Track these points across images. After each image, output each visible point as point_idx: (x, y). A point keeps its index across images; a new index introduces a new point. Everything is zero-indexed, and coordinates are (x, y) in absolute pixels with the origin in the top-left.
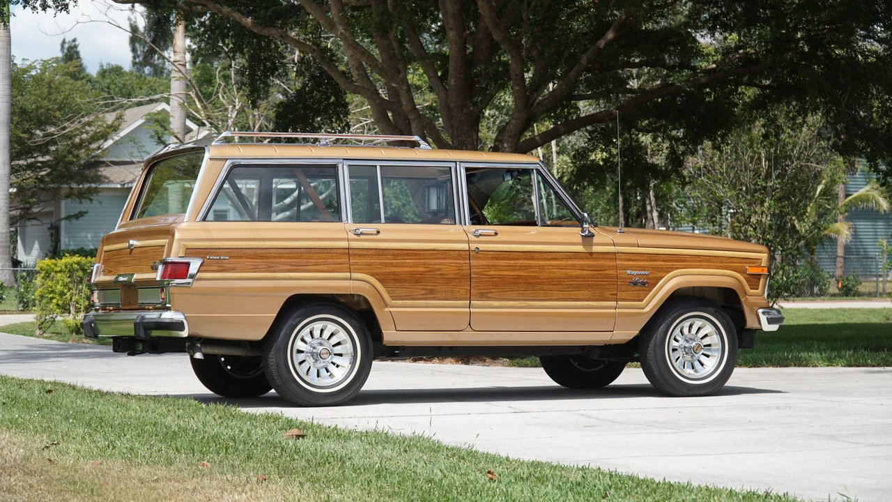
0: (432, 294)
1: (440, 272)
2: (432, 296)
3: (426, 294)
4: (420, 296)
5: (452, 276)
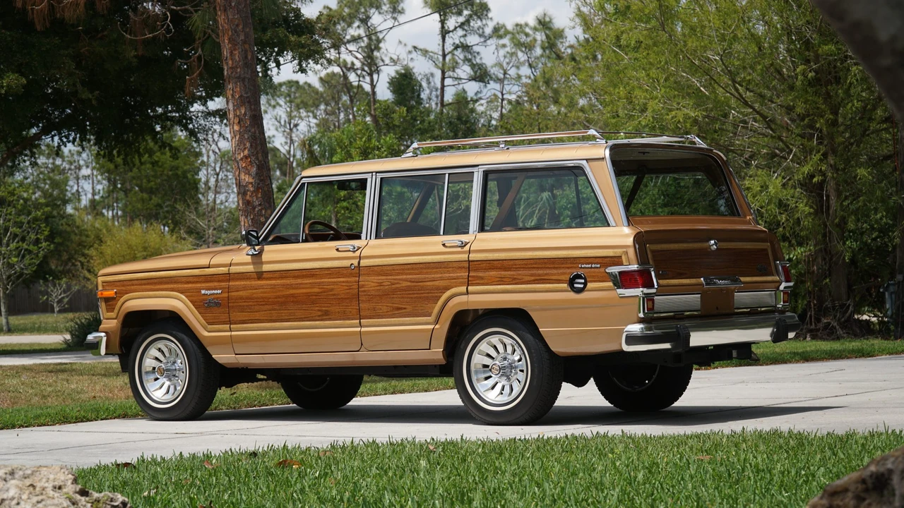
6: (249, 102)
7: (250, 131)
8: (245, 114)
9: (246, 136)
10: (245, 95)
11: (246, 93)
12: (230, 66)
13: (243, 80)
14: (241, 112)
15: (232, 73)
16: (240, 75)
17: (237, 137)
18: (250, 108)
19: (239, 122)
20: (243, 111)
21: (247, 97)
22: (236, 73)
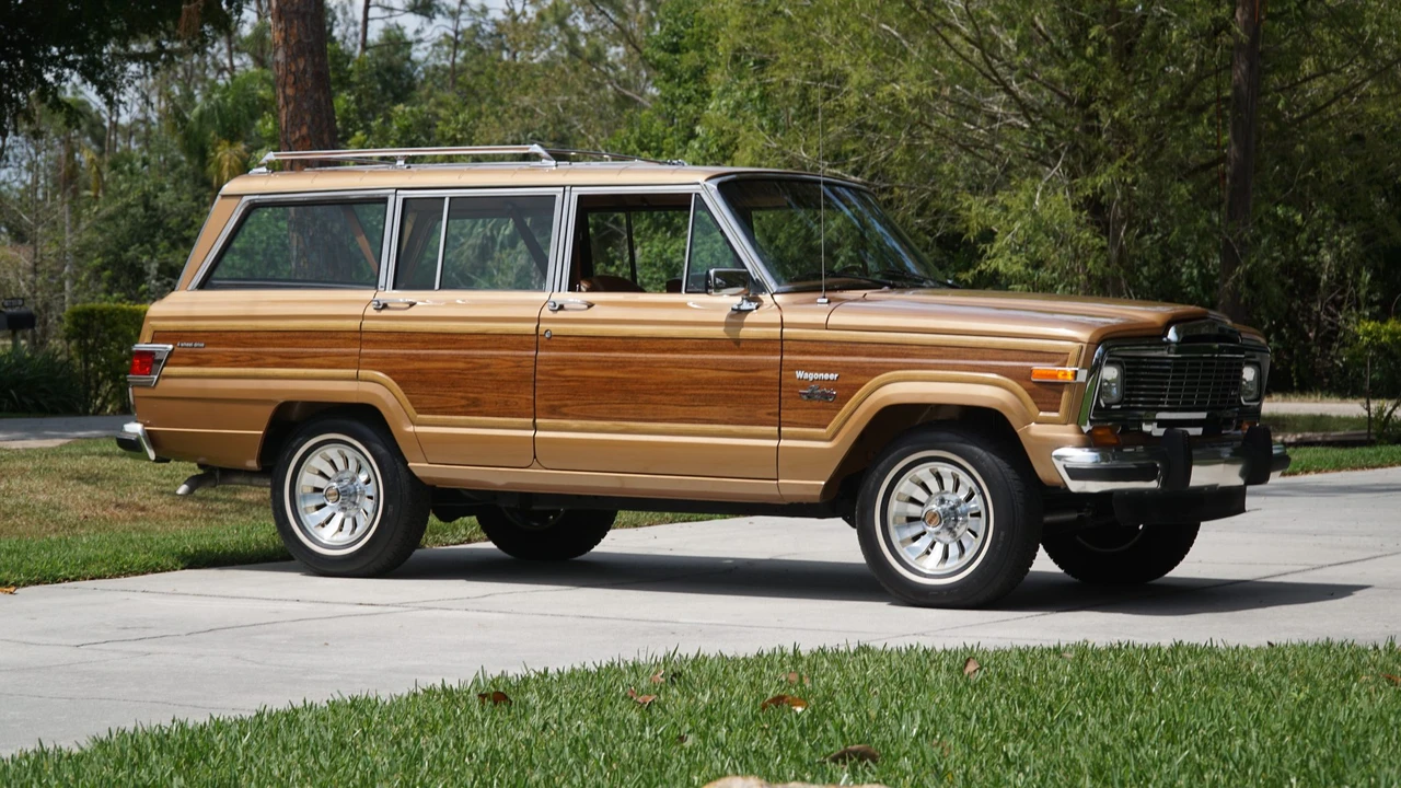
0: (476, 406)
1: (485, 371)
2: (475, 409)
3: (468, 405)
4: (460, 410)
5: (506, 377)
6: (311, 51)
7: (311, 98)
8: (305, 69)
9: (305, 105)
10: (306, 41)
11: (308, 38)
13: (304, 16)
14: (298, 67)
16: (298, 10)
17: (291, 107)
18: (313, 60)
19: (294, 83)
20: (301, 66)
21: (308, 44)
22: (293, 5)
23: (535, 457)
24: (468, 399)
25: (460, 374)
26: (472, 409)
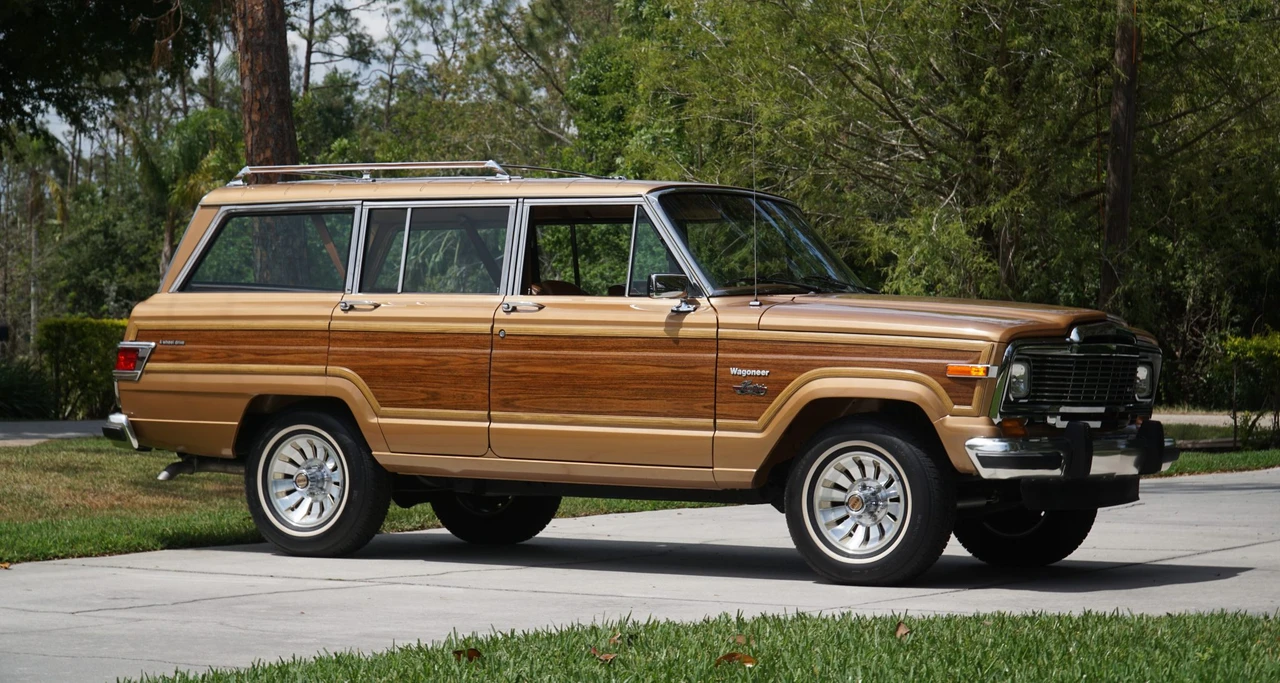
0: (435, 399)
1: (445, 367)
2: (435, 402)
3: (428, 399)
4: (420, 403)
5: (463, 373)
6: (275, 81)
7: (275, 123)
8: (268, 97)
9: (269, 130)
10: (270, 71)
11: (273, 68)
12: (250, 27)
14: (262, 94)
15: (252, 37)
16: (263, 43)
17: (256, 132)
18: (277, 90)
19: (260, 109)
20: (266, 94)
21: (273, 74)
22: (259, 38)
23: (489, 447)
24: (427, 393)
25: (421, 370)
26: (432, 402)
